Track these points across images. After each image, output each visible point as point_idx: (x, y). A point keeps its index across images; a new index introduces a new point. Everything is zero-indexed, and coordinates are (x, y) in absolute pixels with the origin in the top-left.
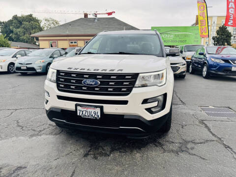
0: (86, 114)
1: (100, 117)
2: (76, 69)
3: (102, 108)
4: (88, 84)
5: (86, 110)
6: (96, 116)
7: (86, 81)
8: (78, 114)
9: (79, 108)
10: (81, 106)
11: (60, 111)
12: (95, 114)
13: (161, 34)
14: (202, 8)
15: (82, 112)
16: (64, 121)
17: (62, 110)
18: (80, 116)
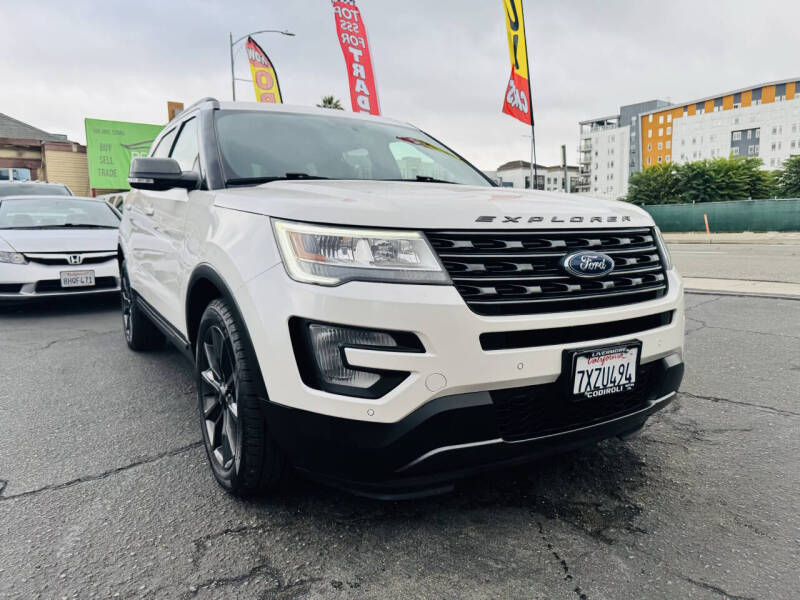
0: (599, 384)
1: (633, 380)
2: (514, 220)
3: (638, 345)
4: (588, 271)
5: (598, 365)
6: (623, 381)
7: (578, 259)
8: (576, 391)
9: (582, 364)
10: (588, 356)
11: (489, 401)
12: (622, 374)
13: (127, 147)
14: (264, 80)
15: (589, 377)
16: (500, 440)
17: (492, 393)
18: (582, 395)
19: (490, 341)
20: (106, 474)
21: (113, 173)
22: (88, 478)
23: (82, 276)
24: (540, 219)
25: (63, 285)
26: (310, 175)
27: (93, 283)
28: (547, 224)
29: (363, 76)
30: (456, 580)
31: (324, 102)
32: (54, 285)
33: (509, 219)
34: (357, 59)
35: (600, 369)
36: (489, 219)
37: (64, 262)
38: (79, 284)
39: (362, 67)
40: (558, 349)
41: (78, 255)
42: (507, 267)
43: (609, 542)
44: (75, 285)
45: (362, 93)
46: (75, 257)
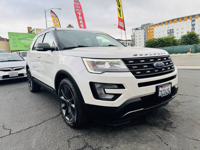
0: (164, 94)
1: (170, 92)
2: (142, 55)
3: (171, 83)
5: (163, 89)
6: (168, 92)
7: (157, 63)
9: (160, 89)
10: (161, 87)
11: (140, 100)
12: (168, 91)
13: (20, 39)
14: (55, 21)
15: (162, 92)
16: (143, 109)
17: (141, 98)
18: (160, 96)
19: (140, 85)
20: (37, 125)
21: (17, 46)
22: (32, 127)
23: (15, 74)
24: (147, 55)
25: (10, 76)
26: (84, 46)
27: (18, 75)
28: (149, 56)
29: (82, 19)
30: (136, 144)
31: (69, 26)
32: (7, 76)
33: (140, 55)
34: (80, 15)
35: (164, 90)
36: (136, 55)
37: (9, 70)
38: (14, 76)
39: (81, 17)
40: (154, 86)
41: (13, 68)
42: (141, 67)
43: (168, 131)
44: (13, 76)
45: (82, 24)
46: (12, 69)
